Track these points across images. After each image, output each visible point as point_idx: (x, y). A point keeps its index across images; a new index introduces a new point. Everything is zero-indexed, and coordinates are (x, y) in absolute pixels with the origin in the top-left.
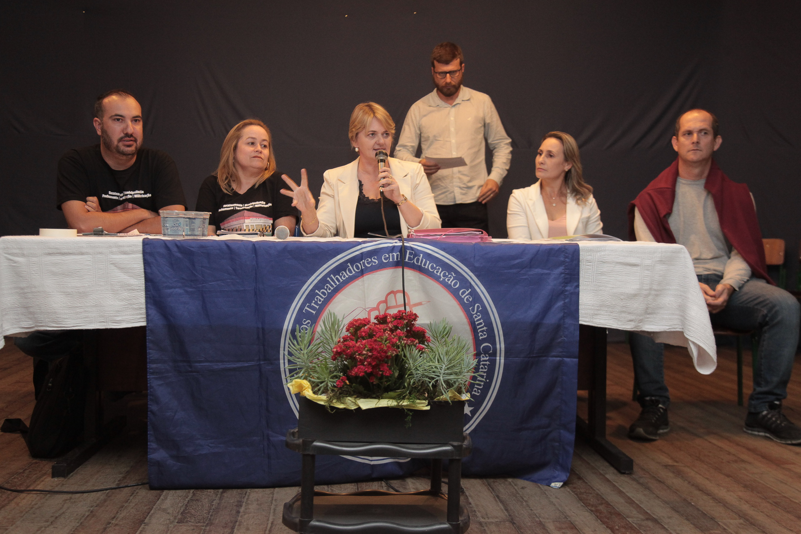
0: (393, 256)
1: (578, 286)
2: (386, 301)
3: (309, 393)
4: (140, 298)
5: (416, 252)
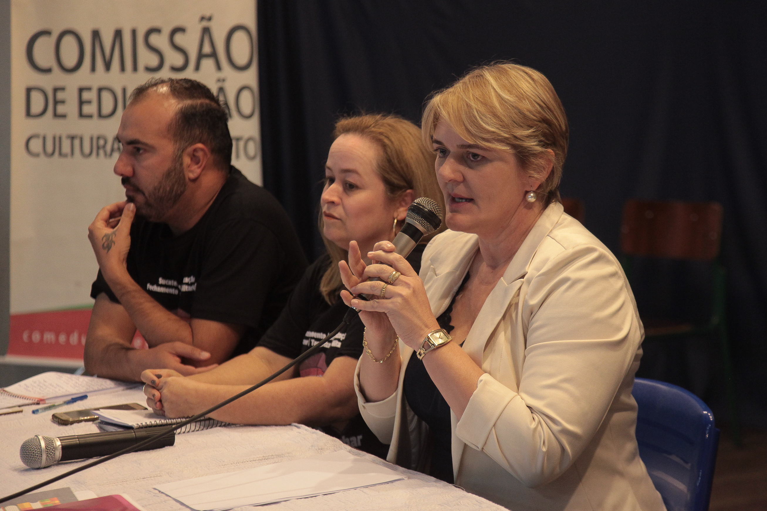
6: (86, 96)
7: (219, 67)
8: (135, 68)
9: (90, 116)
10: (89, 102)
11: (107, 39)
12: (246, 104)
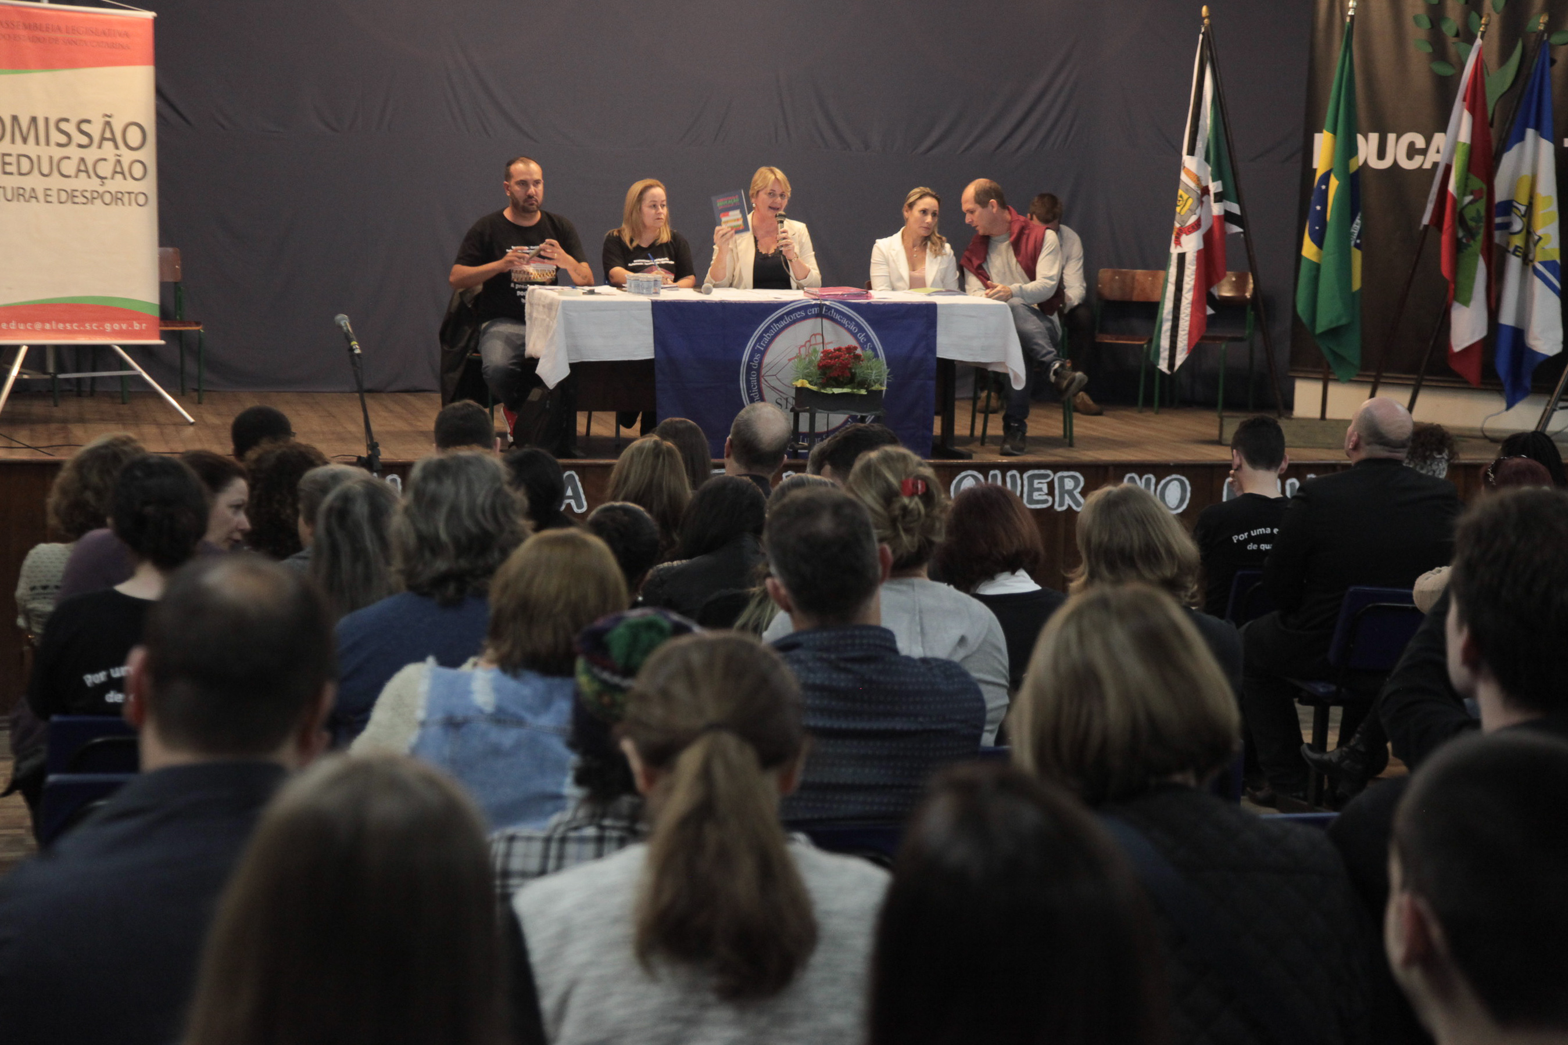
0: (815, 310)
1: (936, 331)
2: (809, 341)
3: (808, 386)
4: (650, 340)
5: (829, 308)
6: (7, 159)
7: (117, 147)
8: (48, 143)
9: (11, 174)
10: (10, 164)
11: (25, 122)
12: (138, 172)
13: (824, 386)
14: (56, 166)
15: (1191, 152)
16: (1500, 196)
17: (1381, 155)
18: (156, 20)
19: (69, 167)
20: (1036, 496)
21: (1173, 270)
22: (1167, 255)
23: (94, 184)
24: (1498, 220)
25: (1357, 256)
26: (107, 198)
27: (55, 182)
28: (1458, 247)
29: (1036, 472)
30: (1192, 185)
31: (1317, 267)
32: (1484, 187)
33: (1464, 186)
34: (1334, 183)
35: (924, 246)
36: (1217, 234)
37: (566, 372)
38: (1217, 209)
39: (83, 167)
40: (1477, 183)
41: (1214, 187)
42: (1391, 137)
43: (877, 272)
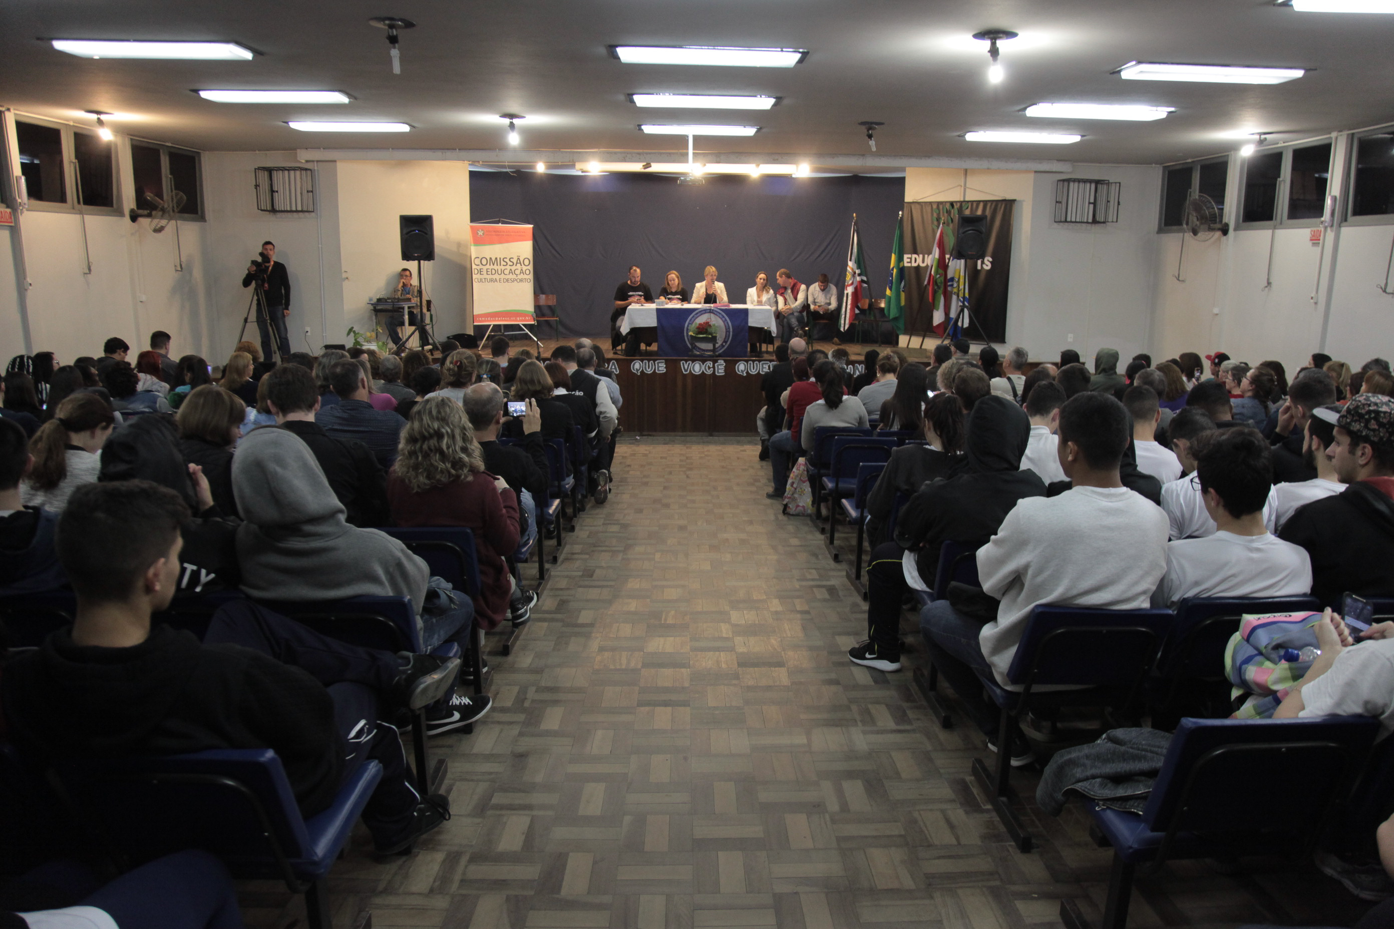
1: (748, 317)
4: (656, 320)
5: (713, 310)
7: (521, 265)
8: (500, 265)
12: (528, 272)
13: (697, 334)
14: (503, 272)
15: (850, 260)
16: (949, 276)
17: (923, 262)
18: (533, 227)
19: (507, 272)
20: (764, 370)
21: (845, 299)
22: (844, 293)
23: (514, 276)
24: (949, 284)
25: (903, 295)
26: (518, 280)
27: (503, 276)
28: (935, 293)
29: (764, 362)
30: (850, 271)
31: (890, 298)
32: (943, 273)
33: (937, 272)
34: (895, 270)
35: (763, 291)
36: (858, 287)
37: (628, 330)
38: (858, 279)
39: (511, 272)
40: (941, 271)
41: (858, 271)
42: (926, 256)
43: (748, 299)
